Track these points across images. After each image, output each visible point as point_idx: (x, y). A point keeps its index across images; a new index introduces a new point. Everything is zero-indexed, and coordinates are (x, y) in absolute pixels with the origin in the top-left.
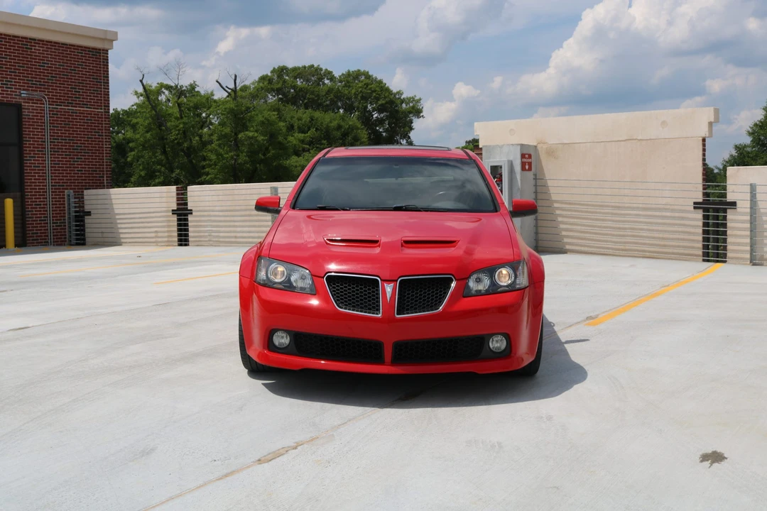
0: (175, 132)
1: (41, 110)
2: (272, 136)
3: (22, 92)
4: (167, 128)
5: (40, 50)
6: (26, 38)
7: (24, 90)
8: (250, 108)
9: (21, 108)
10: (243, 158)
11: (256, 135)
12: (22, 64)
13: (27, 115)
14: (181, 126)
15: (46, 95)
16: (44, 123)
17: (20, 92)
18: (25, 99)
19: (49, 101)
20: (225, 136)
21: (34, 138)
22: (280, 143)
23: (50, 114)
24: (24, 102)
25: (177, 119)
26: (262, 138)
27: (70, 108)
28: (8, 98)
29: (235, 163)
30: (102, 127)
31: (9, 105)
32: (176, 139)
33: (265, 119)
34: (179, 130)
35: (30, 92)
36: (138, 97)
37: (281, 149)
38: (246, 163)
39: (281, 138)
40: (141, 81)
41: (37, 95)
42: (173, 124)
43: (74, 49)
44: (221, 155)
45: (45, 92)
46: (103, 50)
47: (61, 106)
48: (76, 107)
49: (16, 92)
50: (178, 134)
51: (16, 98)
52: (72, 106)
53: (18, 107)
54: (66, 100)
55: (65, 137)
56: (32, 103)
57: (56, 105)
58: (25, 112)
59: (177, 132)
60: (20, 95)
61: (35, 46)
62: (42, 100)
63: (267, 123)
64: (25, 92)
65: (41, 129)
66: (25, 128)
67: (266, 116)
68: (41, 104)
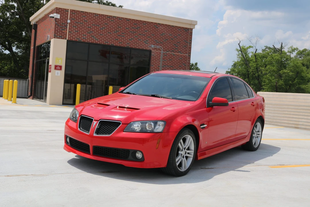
0: (252, 68)
1: (159, 53)
2: (298, 73)
3: (152, 45)
4: (249, 66)
5: (162, 28)
6: (156, 23)
7: (153, 44)
8: (288, 59)
9: (151, 52)
10: (281, 82)
11: (289, 71)
12: (154, 34)
13: (153, 55)
14: (255, 65)
15: (162, 47)
16: (160, 59)
17: (151, 45)
18: (153, 48)
19: (163, 50)
20: (274, 71)
21: (155, 65)
22: (302, 77)
23: (163, 55)
24: (152, 50)
25: (254, 62)
26: (292, 73)
27: (172, 53)
28: (146, 47)
29: (276, 85)
30: (186, 62)
31: (146, 50)
32: (252, 72)
33: (295, 65)
34: (254, 67)
35: (156, 46)
36: (238, 52)
37: (302, 80)
38: (282, 85)
39: (303, 74)
40: (239, 44)
41: (158, 47)
42: (252, 64)
43: (177, 28)
44: (271, 81)
45: (162, 46)
46: (190, 29)
47: (169, 52)
48: (175, 53)
49: (150, 45)
50: (254, 69)
51: (149, 48)
52: (173, 52)
53: (150, 51)
54: (171, 49)
55: (169, 65)
56: (156, 50)
57: (166, 51)
58: (153, 54)
59: (253, 68)
60: (151, 47)
61: (160, 27)
62: (160, 49)
63: (296, 66)
64: (153, 45)
65: (159, 61)
66: (152, 60)
67: (295, 63)
68: (159, 51)
